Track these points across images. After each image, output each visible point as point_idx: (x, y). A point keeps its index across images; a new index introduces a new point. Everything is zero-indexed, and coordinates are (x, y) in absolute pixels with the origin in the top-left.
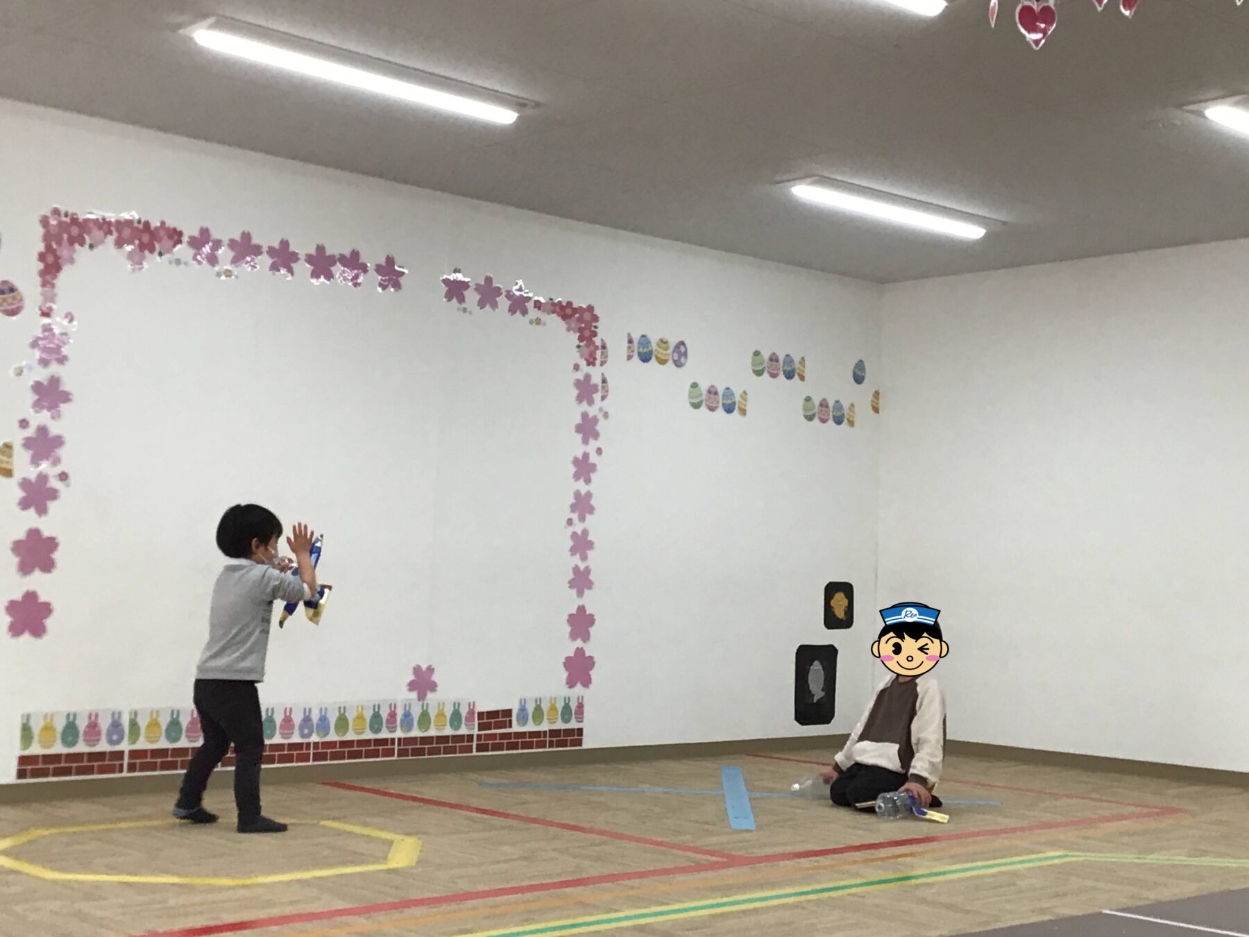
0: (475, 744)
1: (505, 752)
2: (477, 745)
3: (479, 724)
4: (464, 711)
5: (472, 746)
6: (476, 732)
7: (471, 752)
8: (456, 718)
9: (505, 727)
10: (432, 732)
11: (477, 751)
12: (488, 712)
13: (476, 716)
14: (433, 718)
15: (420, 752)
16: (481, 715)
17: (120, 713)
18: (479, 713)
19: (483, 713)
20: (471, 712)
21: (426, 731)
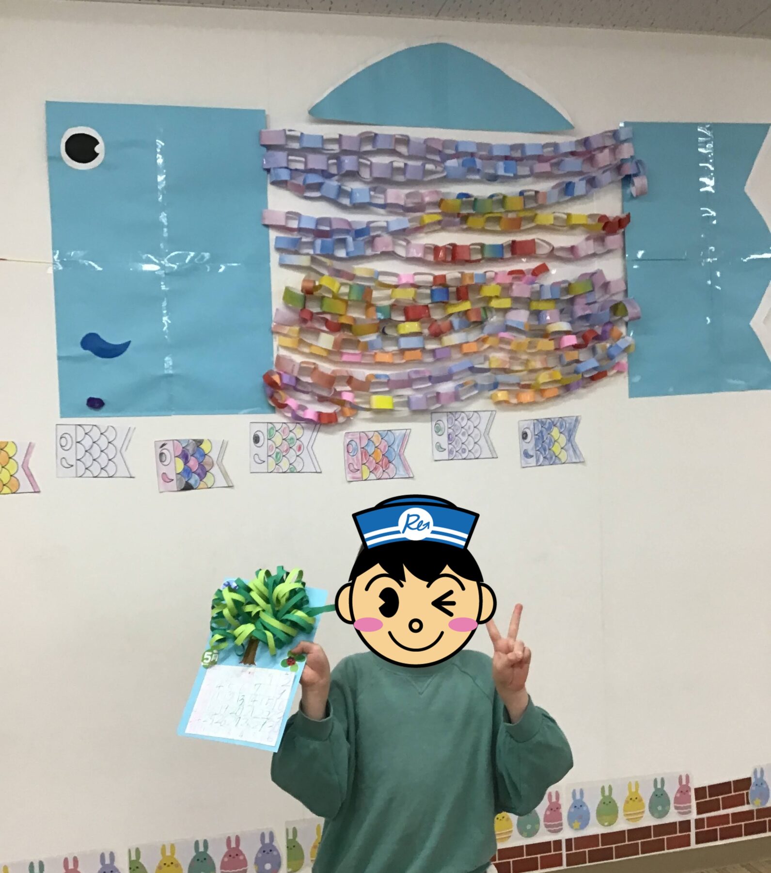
0: (693, 833)
1: (744, 838)
2: (697, 834)
3: (698, 804)
4: (671, 791)
5: (689, 836)
6: (693, 816)
7: (689, 845)
8: (659, 799)
9: (743, 804)
10: (622, 825)
11: (697, 842)
12: (710, 787)
13: (692, 794)
14: (620, 805)
15: (606, 855)
16: (700, 792)
17: (112, 855)
18: (697, 790)
19: (704, 788)
20: (683, 791)
21: (610, 825)
